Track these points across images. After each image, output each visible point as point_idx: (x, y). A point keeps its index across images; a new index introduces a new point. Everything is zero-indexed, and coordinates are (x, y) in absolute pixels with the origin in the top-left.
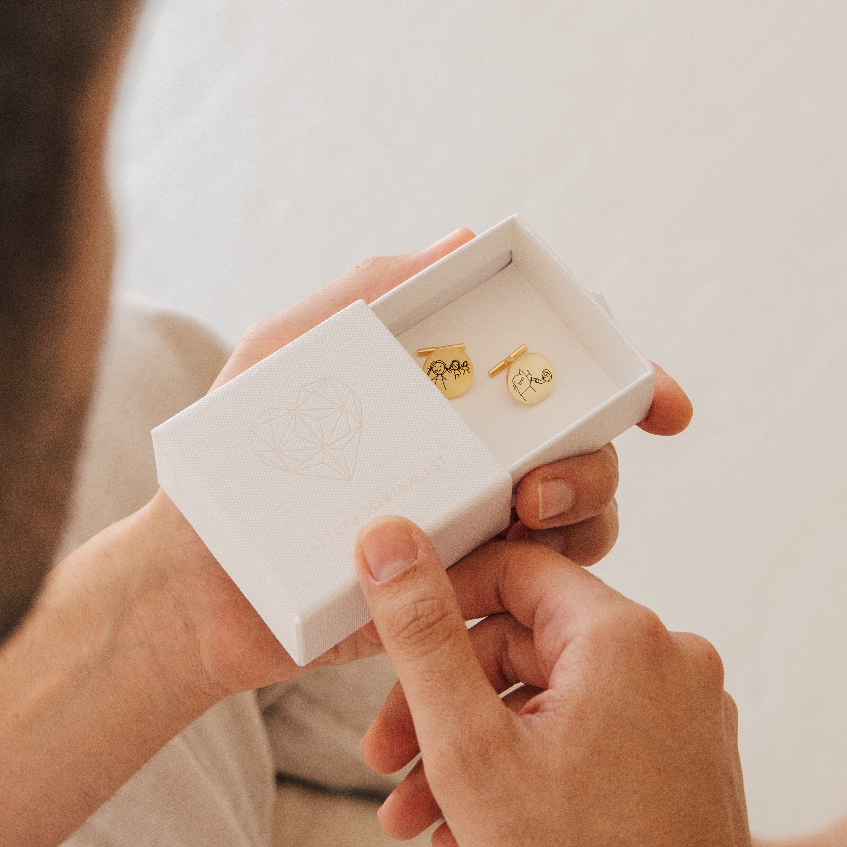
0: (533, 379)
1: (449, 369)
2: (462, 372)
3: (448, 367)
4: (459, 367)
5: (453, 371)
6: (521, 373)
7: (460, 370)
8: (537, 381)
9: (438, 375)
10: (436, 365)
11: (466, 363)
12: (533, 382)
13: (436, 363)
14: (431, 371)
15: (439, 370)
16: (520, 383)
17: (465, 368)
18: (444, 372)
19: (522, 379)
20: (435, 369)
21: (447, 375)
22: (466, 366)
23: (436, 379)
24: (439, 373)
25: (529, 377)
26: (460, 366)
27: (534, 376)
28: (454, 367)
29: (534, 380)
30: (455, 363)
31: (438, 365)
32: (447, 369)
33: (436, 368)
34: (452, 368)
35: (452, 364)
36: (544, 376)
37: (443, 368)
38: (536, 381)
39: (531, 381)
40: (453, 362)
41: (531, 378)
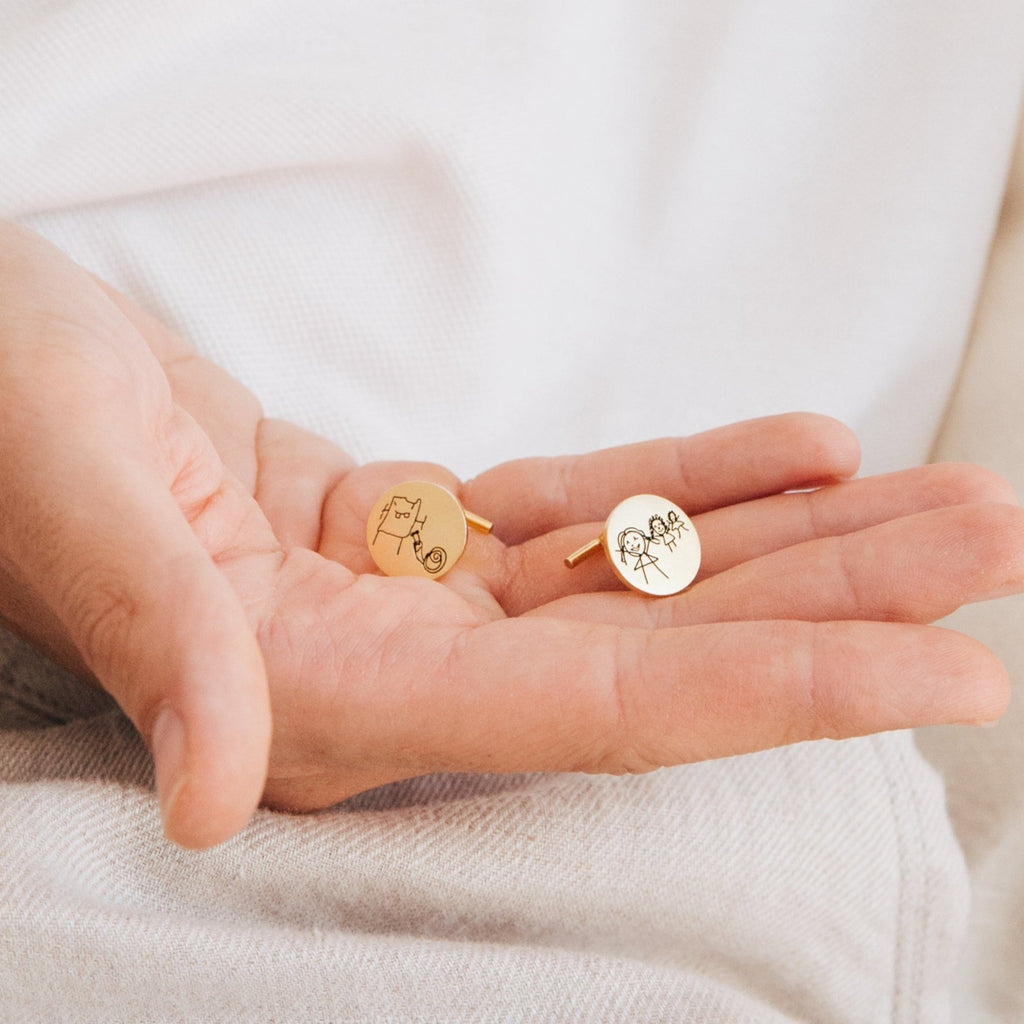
0: (416, 536)
1: (653, 537)
2: (675, 533)
3: (649, 535)
4: (666, 527)
5: (661, 538)
6: (416, 506)
7: (670, 532)
8: (418, 547)
9: (640, 555)
10: (627, 538)
11: (672, 515)
12: (410, 541)
13: (625, 534)
14: (626, 554)
15: (636, 546)
16: (398, 515)
17: (676, 525)
18: (646, 548)
19: (407, 515)
20: (628, 547)
21: (653, 549)
22: (676, 519)
23: (640, 565)
24: (641, 552)
25: (417, 527)
26: (667, 524)
27: (423, 536)
28: (656, 529)
29: (417, 540)
30: (656, 523)
31: (629, 537)
32: (649, 539)
33: (630, 545)
34: (655, 534)
35: (651, 527)
36: (432, 555)
37: (640, 540)
38: (415, 544)
39: (413, 534)
40: (652, 521)
41: (417, 532)
